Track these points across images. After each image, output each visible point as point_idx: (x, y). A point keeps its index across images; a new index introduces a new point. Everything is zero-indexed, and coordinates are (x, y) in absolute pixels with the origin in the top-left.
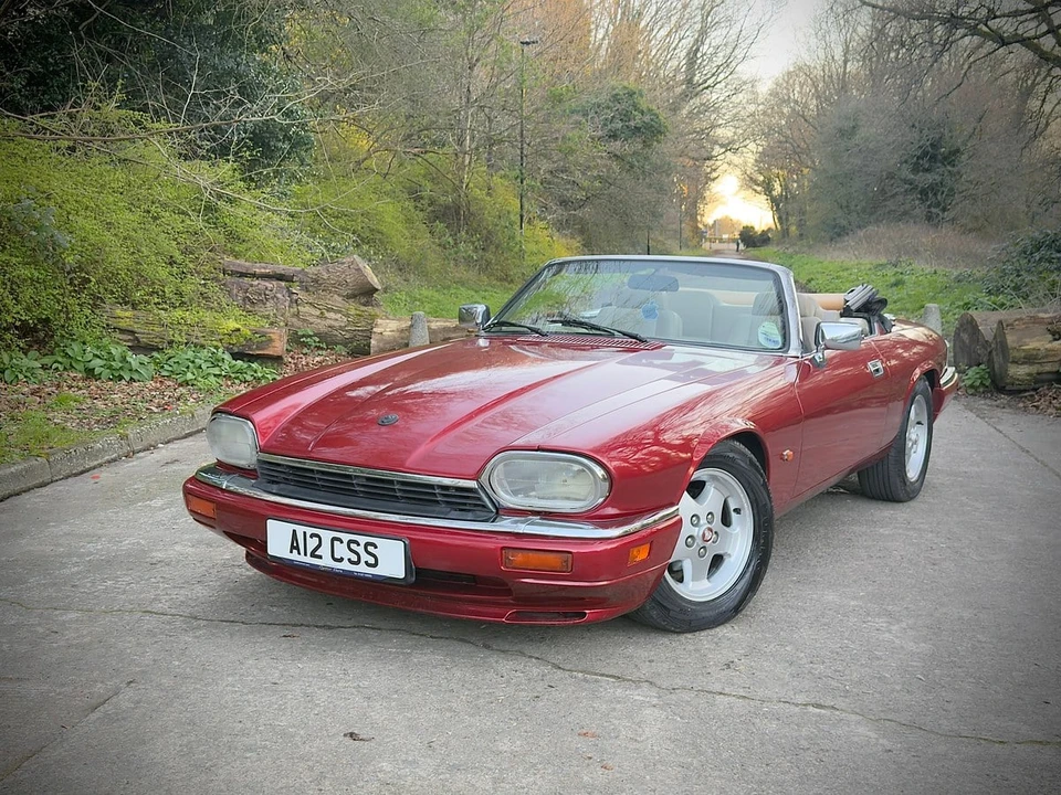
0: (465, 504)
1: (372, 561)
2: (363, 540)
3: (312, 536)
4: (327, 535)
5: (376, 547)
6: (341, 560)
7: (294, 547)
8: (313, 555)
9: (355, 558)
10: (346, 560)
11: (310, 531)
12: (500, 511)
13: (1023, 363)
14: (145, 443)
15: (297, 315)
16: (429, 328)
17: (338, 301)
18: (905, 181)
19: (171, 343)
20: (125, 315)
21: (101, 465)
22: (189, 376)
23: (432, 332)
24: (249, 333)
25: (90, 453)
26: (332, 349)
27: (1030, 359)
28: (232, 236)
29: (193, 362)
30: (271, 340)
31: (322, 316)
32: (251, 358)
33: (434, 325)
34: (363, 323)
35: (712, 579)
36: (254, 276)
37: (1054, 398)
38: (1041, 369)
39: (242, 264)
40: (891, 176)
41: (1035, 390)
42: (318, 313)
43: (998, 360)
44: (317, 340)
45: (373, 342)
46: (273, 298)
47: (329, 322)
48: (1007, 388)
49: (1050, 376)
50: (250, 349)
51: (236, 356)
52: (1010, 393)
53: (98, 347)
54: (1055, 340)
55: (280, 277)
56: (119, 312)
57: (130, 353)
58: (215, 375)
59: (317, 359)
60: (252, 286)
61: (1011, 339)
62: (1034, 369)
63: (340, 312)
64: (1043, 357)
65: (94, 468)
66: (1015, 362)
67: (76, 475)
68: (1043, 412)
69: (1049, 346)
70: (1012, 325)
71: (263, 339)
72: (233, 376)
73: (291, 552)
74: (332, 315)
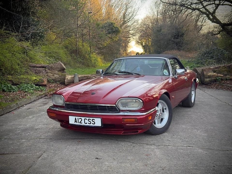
0: (112, 110)
1: (94, 123)
2: (91, 119)
3: (80, 119)
4: (83, 118)
5: (94, 120)
6: (87, 123)
7: (76, 121)
8: (80, 123)
9: (90, 123)
10: (88, 123)
11: (79, 118)
12: (120, 111)
13: (208, 78)
14: (21, 105)
15: (48, 75)
16: (78, 77)
17: (57, 72)
18: (172, 41)
19: (21, 83)
20: (10, 77)
21: (13, 110)
22: (27, 90)
23: (79, 78)
24: (39, 80)
25: (11, 108)
26: (56, 83)
27: (209, 77)
28: (31, 58)
29: (27, 87)
30: (44, 81)
31: (53, 75)
32: (39, 85)
33: (79, 76)
34: (63, 77)
35: (161, 123)
36: (37, 67)
37: (215, 85)
38: (212, 79)
39: (34, 64)
40: (170, 40)
41: (210, 84)
42: (52, 75)
43: (202, 78)
44: (53, 81)
45: (66, 81)
46: (42, 72)
47: (55, 77)
48: (205, 84)
49: (213, 81)
50: (39, 83)
51: (36, 85)
52: (205, 85)
53: (4, 85)
54: (214, 73)
55: (43, 67)
56: (8, 76)
57: (12, 86)
58: (32, 90)
59: (53, 85)
60: (37, 69)
61: (205, 73)
62: (210, 79)
63: (57, 74)
64: (212, 77)
65: (12, 111)
66: (206, 78)
67: (8, 113)
68: (213, 88)
69: (213, 74)
70: (205, 70)
71: (42, 81)
72: (36, 89)
73: (75, 122)
74: (56, 75)
